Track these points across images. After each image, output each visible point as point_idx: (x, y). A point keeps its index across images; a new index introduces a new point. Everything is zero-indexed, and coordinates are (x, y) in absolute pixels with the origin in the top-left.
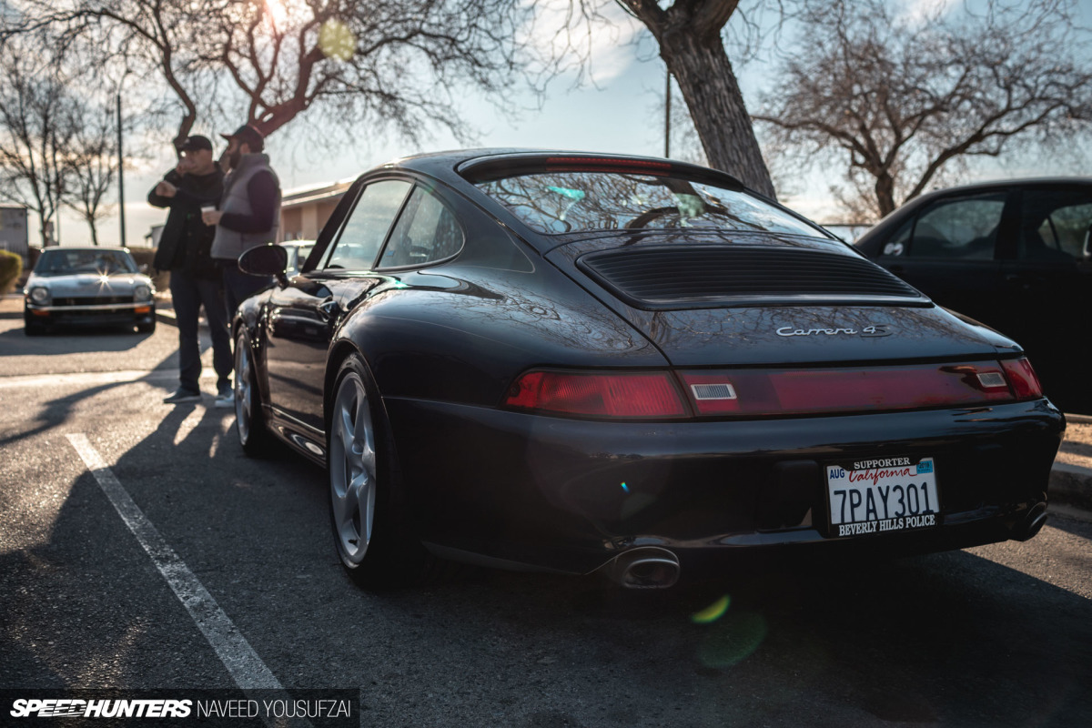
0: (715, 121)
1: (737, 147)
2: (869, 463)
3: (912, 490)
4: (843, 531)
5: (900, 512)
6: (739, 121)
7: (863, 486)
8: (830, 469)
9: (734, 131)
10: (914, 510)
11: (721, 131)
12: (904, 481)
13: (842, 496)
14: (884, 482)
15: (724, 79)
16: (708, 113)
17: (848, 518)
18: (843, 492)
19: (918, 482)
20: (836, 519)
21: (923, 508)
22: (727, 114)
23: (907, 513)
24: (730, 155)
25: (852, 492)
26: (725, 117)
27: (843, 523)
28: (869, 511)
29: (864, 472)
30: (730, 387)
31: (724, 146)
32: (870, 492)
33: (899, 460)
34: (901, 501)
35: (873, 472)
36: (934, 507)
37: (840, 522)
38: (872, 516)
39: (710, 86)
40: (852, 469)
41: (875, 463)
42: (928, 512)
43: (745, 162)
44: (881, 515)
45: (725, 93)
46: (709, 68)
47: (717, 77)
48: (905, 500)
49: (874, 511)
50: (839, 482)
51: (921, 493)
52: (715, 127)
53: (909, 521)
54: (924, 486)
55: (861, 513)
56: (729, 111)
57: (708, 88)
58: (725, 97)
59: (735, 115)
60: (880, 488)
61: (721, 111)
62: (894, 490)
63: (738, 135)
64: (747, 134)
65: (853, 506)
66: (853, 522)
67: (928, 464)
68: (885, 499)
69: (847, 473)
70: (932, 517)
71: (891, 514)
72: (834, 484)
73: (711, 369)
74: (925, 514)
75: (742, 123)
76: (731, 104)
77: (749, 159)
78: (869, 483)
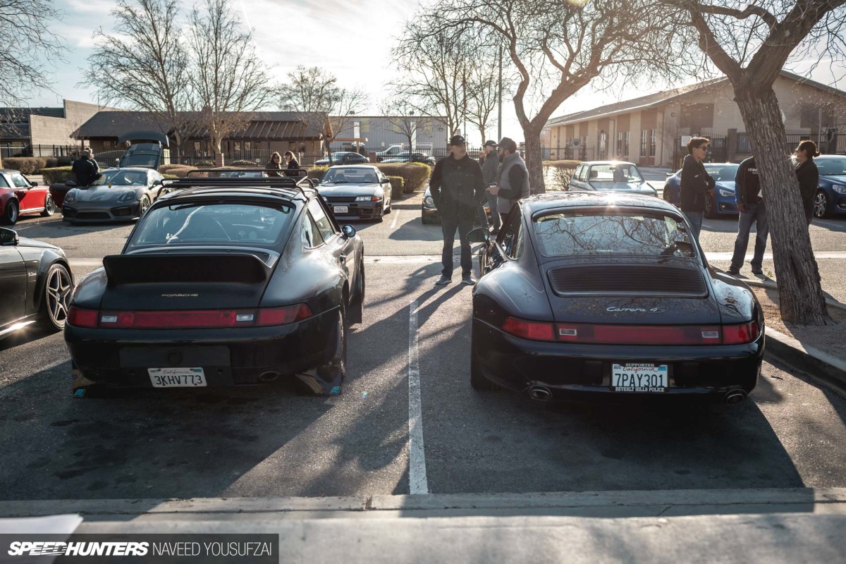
0: (759, 144)
1: (772, 160)
2: (633, 365)
3: (654, 378)
4: (617, 389)
5: (647, 385)
6: (775, 144)
7: (629, 373)
8: (614, 365)
9: (771, 150)
10: (654, 384)
11: (762, 150)
12: (650, 374)
13: (618, 376)
14: (640, 373)
15: (768, 118)
16: (755, 138)
17: (620, 384)
18: (620, 375)
19: (658, 374)
20: (614, 384)
21: (659, 384)
22: (767, 140)
23: (651, 386)
24: (767, 165)
25: (623, 375)
26: (765, 141)
27: (618, 386)
28: (631, 383)
29: (631, 368)
30: (575, 331)
31: (763, 159)
32: (632, 376)
33: (649, 365)
34: (648, 381)
35: (635, 368)
36: (665, 384)
37: (616, 385)
38: (632, 385)
39: (758, 122)
40: (624, 366)
41: (636, 365)
42: (661, 386)
43: (776, 169)
44: (637, 385)
45: (768, 127)
46: (759, 111)
47: (763, 117)
48: (650, 381)
49: (634, 383)
50: (617, 370)
51: (659, 379)
52: (759, 147)
53: (650, 389)
54: (661, 376)
55: (627, 383)
56: (768, 137)
57: (756, 123)
58: (767, 128)
59: (773, 140)
60: (638, 375)
61: (764, 138)
62: (645, 376)
63: (773, 153)
64: (779, 152)
65: (623, 380)
66: (623, 386)
67: (664, 367)
68: (640, 379)
69: (622, 368)
70: (663, 389)
71: (642, 385)
72: (615, 371)
73: (569, 323)
74: (659, 387)
75: (777, 144)
76: (771, 133)
77: (778, 168)
78: (633, 372)
